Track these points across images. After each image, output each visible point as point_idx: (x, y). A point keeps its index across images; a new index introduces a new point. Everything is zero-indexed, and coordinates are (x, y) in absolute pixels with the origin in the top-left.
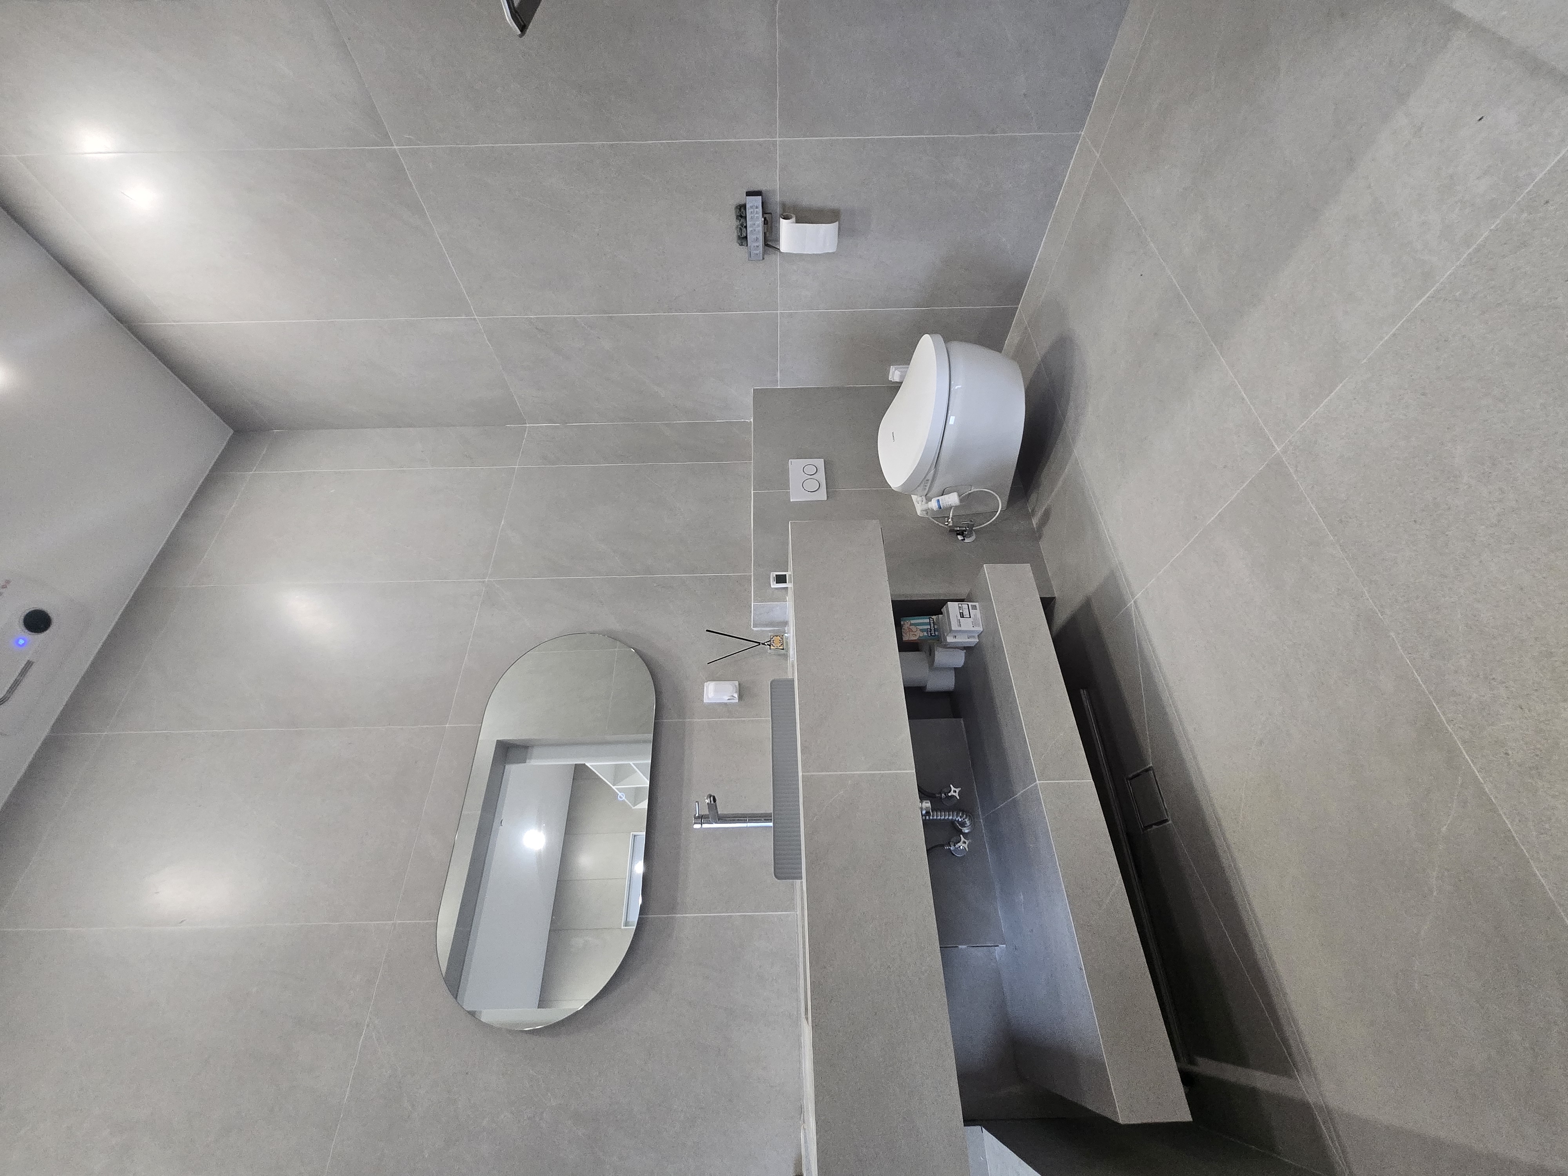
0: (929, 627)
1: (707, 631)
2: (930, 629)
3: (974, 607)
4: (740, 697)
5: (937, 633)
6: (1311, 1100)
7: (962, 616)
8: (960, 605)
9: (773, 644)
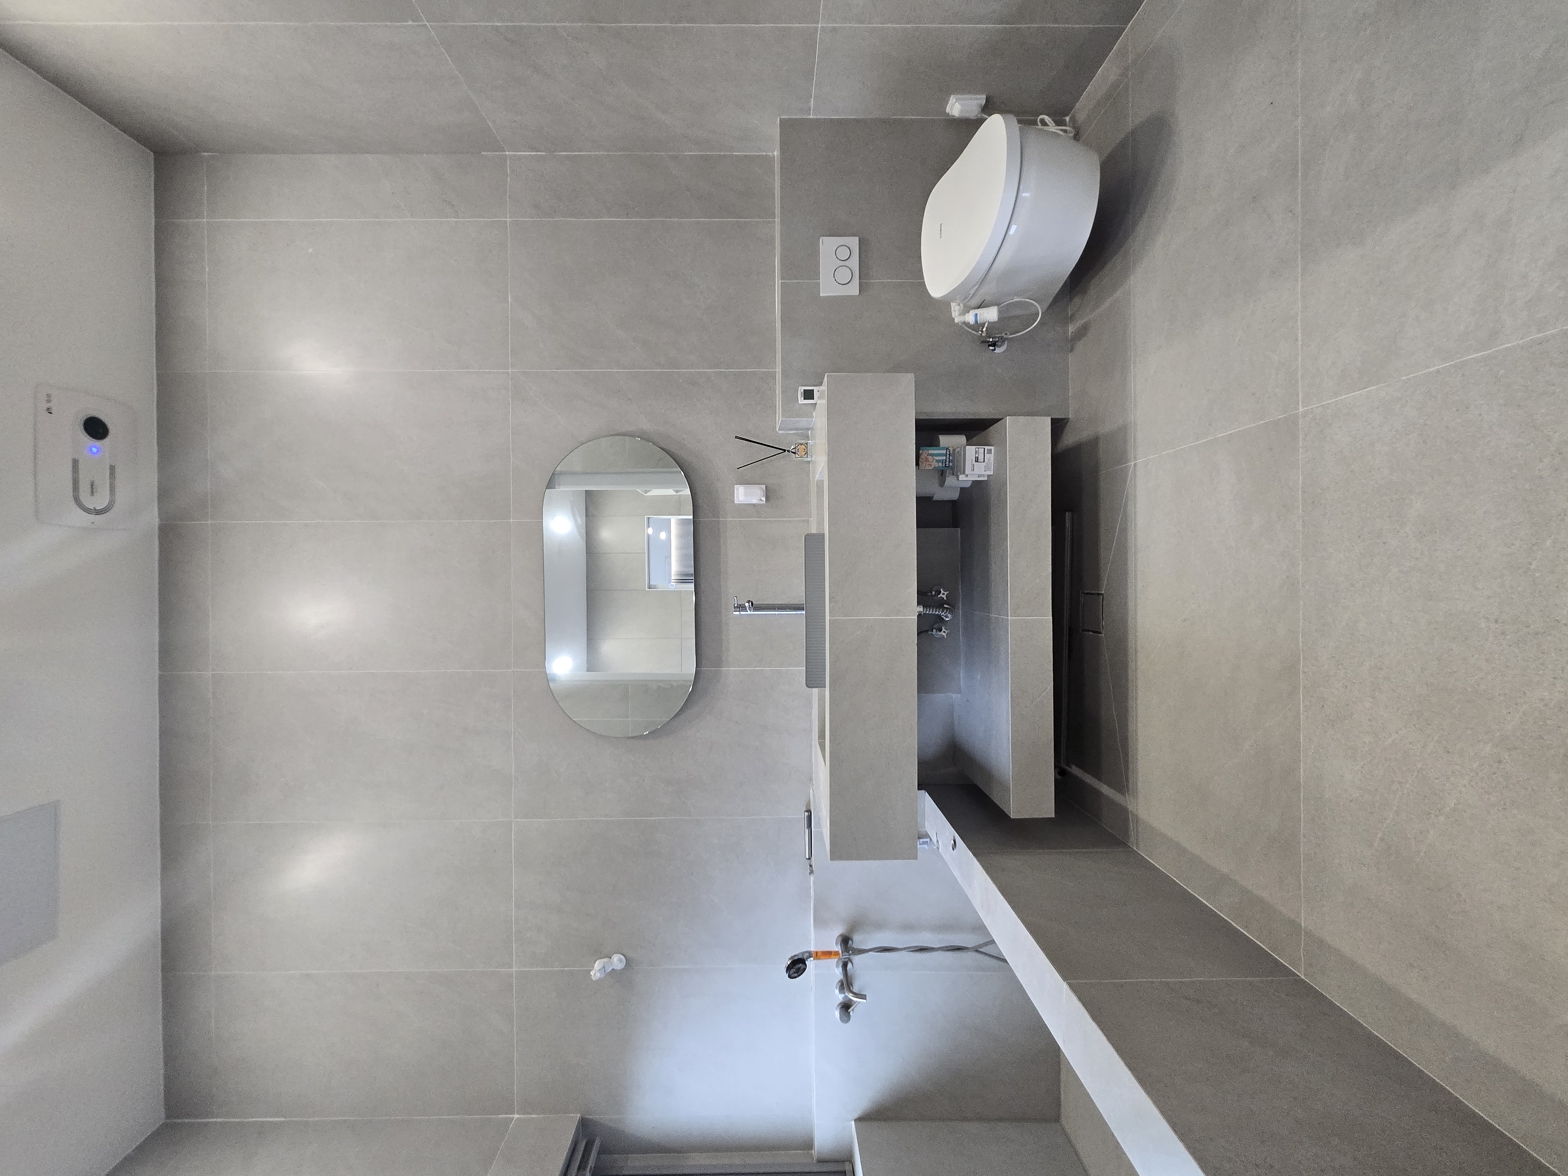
0: (944, 458)
1: (736, 437)
2: (946, 460)
3: (990, 451)
4: (768, 499)
5: (951, 464)
6: (1130, 808)
7: (977, 460)
8: (977, 449)
9: (798, 452)
